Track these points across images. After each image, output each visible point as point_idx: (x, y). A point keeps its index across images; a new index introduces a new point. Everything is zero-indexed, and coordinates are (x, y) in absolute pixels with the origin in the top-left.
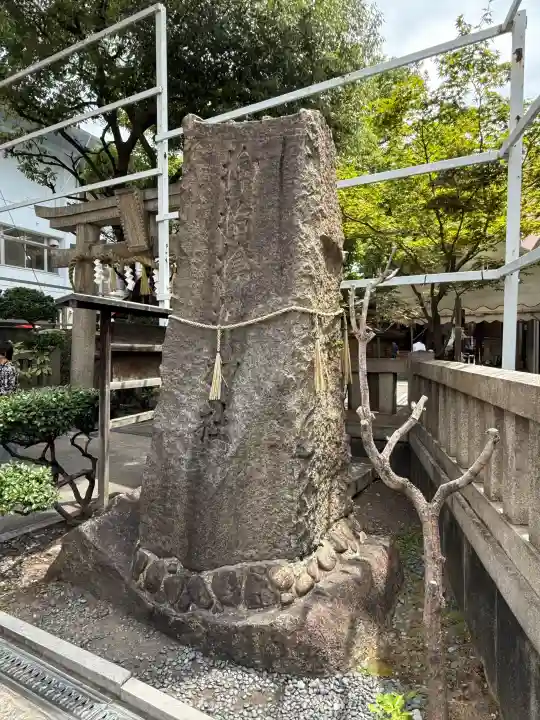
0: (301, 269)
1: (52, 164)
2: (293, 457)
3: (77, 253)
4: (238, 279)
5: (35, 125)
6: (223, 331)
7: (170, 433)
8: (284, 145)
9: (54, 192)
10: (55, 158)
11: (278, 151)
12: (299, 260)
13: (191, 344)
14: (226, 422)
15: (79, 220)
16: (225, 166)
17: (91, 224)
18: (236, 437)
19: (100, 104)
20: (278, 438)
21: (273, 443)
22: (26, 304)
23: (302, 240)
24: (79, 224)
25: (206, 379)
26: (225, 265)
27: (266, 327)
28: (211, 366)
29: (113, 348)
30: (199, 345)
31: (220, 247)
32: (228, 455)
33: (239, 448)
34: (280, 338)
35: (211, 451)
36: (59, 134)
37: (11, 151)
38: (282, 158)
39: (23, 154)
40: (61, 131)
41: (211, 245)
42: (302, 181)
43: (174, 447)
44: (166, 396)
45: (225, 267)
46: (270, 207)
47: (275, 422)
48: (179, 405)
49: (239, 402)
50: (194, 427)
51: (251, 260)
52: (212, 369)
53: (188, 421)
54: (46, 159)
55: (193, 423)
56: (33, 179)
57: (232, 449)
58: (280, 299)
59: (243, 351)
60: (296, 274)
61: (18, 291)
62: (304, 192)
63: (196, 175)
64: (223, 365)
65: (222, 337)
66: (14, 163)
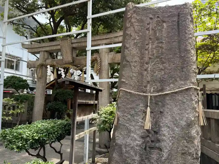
0: (193, 69)
1: (27, 28)
2: (194, 159)
3: (39, 62)
4: (157, 73)
5: (22, 14)
6: (151, 96)
7: (126, 146)
8: (179, 16)
9: (27, 39)
10: (29, 26)
11: (176, 19)
12: (192, 65)
13: (133, 102)
14: (159, 141)
15: (41, 49)
16: (148, 24)
17: (46, 51)
18: (166, 149)
19: (46, 8)
20: (186, 149)
21: (183, 152)
22: (17, 82)
23: (192, 56)
24: (41, 51)
25: (143, 119)
26: (150, 67)
27: (176, 95)
28: (145, 113)
29: (79, 102)
30: (138, 102)
31: (146, 59)
32: (163, 158)
33: (169, 155)
34: (185, 101)
35: (153, 156)
36: (31, 17)
37: (12, 22)
38: (178, 21)
39: (16, 24)
40: (32, 16)
41: (142, 58)
42: (189, 31)
43: (129, 153)
44: (122, 127)
45: (149, 68)
46: (173, 42)
47: (185, 141)
48: (130, 131)
49: (165, 131)
50: (140, 143)
51: (165, 65)
52: (146, 115)
53: (136, 140)
54: (25, 26)
55: (139, 141)
56: (18, 34)
57: (165, 155)
58: (182, 82)
59: (163, 106)
60: (191, 71)
61: (13, 77)
62: (191, 36)
63: (134, 28)
64: (151, 112)
65: (151, 99)
66: (12, 27)
